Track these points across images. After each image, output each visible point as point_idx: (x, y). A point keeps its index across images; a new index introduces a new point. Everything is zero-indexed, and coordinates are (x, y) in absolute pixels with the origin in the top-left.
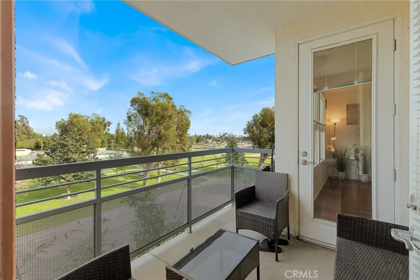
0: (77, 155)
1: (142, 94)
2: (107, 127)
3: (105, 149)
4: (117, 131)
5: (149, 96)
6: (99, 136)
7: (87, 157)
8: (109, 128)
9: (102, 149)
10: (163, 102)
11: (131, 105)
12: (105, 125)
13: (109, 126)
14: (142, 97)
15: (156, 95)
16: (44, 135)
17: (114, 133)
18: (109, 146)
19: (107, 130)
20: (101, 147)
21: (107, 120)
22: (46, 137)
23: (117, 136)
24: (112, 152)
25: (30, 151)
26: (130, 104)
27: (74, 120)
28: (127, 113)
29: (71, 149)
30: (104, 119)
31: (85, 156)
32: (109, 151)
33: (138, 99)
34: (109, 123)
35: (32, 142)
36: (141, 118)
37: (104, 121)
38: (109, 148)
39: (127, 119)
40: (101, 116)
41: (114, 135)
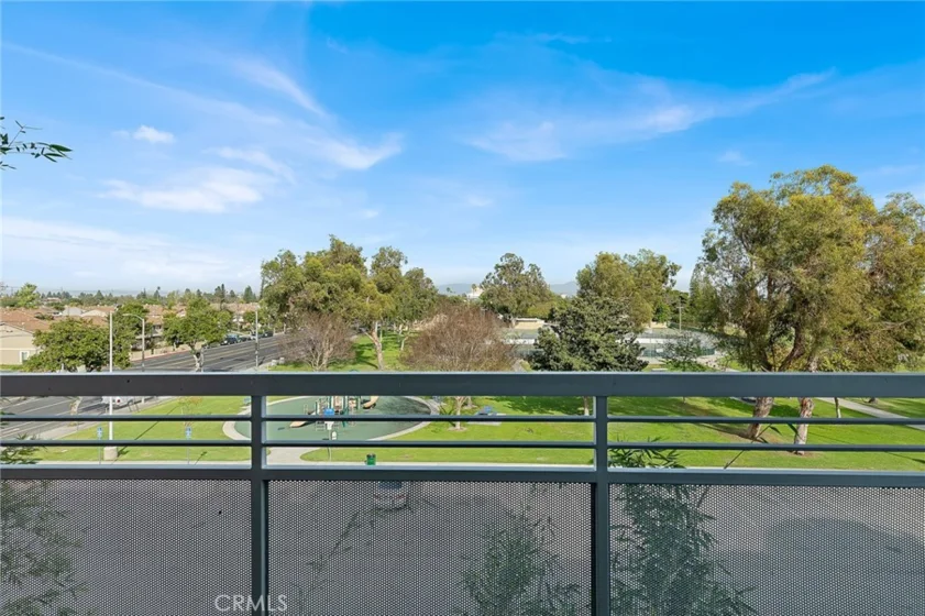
0: (599, 335)
1: (743, 187)
2: (670, 277)
3: (664, 325)
4: (694, 285)
5: (768, 187)
6: (648, 297)
7: (619, 341)
8: (673, 278)
9: (660, 325)
10: (817, 196)
11: (717, 219)
12: (665, 274)
13: (673, 274)
14: (743, 194)
15: (789, 181)
16: (564, 296)
17: (689, 291)
18: (675, 320)
19: (669, 284)
20: (653, 320)
21: (671, 260)
22: (565, 301)
23: (694, 297)
24: (679, 332)
25: (543, 322)
26: (713, 218)
27: (602, 266)
28: (704, 242)
29: (589, 323)
30: (663, 259)
31: (614, 338)
32: (673, 332)
33: (734, 200)
34: (675, 269)
35: (545, 309)
36: (744, 251)
37: (662, 263)
38: (674, 323)
39: (703, 255)
40: (658, 253)
41: (687, 294)
